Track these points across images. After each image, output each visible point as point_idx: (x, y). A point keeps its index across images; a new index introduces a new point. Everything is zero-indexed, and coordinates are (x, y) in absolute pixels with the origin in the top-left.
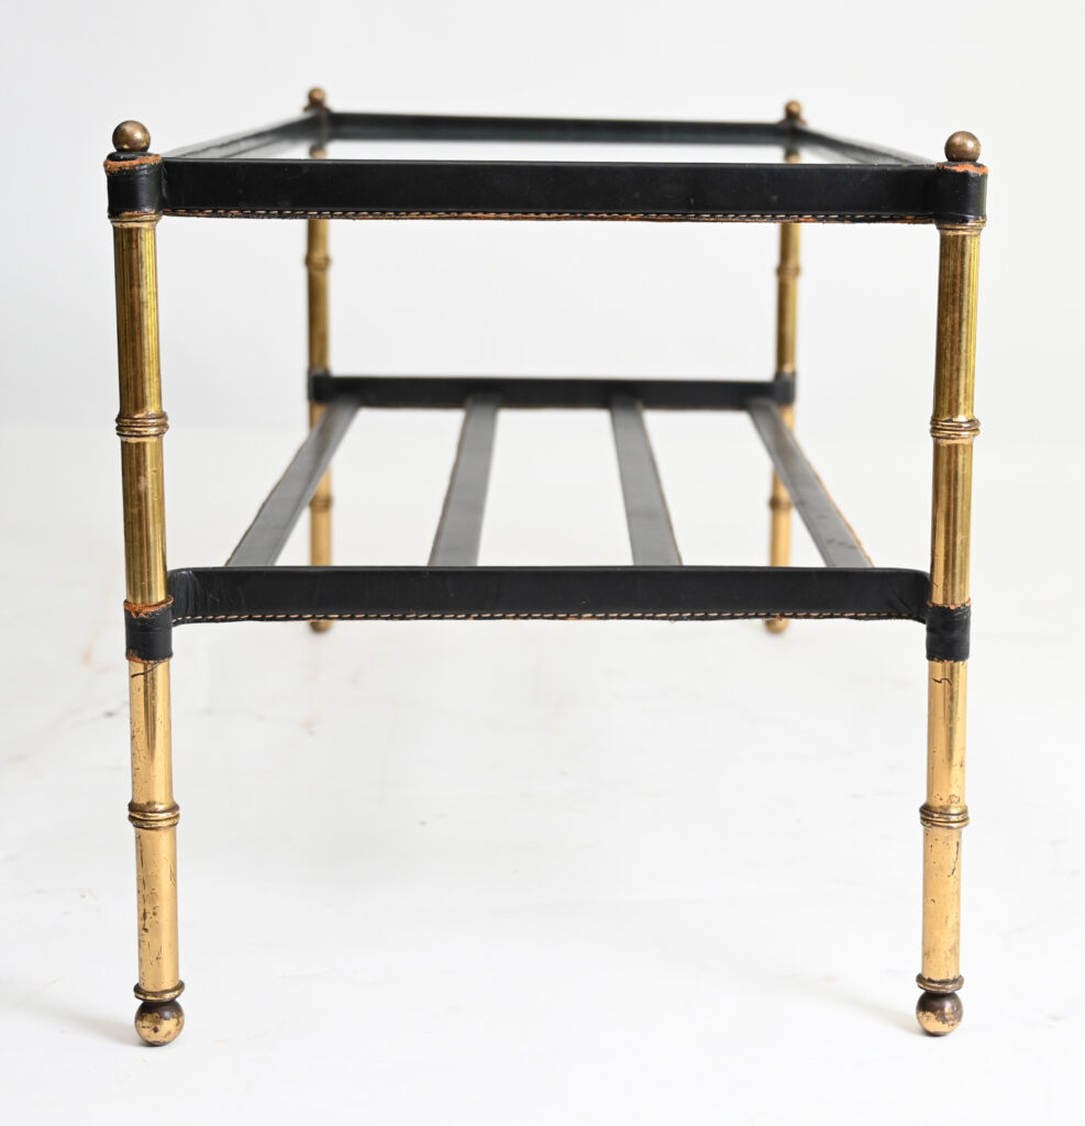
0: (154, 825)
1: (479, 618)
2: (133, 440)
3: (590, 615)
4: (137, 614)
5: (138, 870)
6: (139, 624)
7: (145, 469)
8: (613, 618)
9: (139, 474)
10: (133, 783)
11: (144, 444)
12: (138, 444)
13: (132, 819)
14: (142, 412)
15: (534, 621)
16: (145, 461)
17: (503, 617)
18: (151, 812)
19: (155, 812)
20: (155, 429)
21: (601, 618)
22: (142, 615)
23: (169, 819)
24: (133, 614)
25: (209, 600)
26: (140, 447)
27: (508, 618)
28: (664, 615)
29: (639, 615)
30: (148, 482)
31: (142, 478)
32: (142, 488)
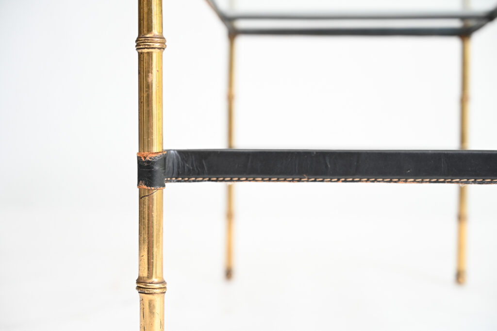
0: (151, 291)
1: (345, 181)
2: (146, 51)
3: (412, 180)
4: (145, 158)
5: (141, 321)
6: (146, 164)
7: (152, 69)
8: (426, 182)
9: (148, 72)
10: (140, 265)
11: (152, 52)
12: (148, 53)
13: (138, 288)
14: (151, 33)
15: (378, 183)
16: (152, 64)
17: (360, 181)
18: (150, 283)
19: (152, 283)
20: (158, 44)
21: (419, 182)
22: (148, 158)
23: (161, 288)
24: (142, 158)
25: (186, 168)
26: (150, 55)
27: (363, 181)
28: (458, 180)
29: (442, 180)
30: (154, 78)
31: (150, 74)
32: (150, 80)
